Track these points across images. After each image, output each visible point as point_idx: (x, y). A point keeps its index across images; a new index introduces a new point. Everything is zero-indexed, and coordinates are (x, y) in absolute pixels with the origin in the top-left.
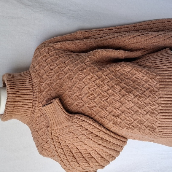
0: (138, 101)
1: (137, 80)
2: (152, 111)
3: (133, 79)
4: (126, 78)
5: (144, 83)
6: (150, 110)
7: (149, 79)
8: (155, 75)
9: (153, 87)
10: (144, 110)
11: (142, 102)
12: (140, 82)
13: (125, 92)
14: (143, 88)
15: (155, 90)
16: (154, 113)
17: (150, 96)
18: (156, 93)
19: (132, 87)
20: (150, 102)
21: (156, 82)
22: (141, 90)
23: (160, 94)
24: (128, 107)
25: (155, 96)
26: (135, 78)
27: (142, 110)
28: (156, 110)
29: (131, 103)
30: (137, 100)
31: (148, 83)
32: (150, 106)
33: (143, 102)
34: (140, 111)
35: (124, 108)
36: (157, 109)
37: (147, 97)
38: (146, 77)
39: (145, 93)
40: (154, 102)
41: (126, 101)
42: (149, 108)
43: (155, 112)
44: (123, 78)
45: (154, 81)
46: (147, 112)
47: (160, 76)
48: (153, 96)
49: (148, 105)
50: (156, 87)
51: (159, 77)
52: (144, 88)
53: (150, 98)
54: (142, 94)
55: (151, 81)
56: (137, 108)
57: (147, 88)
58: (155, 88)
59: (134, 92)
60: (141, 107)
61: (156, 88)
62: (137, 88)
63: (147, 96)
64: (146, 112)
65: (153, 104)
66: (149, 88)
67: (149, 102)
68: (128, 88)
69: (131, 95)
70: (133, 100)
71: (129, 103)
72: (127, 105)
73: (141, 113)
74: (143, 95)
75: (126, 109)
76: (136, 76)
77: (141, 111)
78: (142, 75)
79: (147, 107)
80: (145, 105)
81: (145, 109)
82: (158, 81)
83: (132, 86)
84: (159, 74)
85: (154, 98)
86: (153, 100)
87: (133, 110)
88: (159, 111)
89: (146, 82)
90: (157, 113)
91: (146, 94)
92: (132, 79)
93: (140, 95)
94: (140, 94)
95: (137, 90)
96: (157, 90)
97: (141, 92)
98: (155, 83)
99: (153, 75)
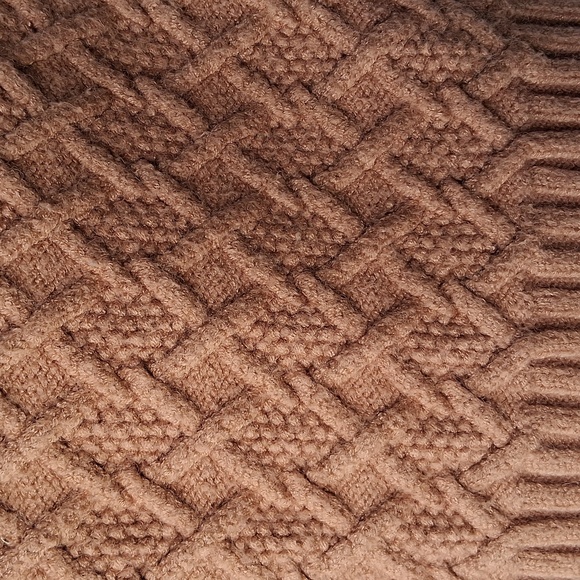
0: (253, 377)
1: (255, 92)
2: (424, 499)
3: (207, 82)
4: (115, 67)
5: (342, 135)
6: (402, 482)
7: (408, 94)
8: (489, 37)
9: (454, 192)
10: (329, 492)
11: (302, 383)
12: (288, 118)
13: (72, 248)
14: (319, 205)
15: (479, 235)
16: (449, 524)
17: (403, 304)
18: (483, 274)
19: (181, 184)
20: (407, 385)
21: (492, 134)
22: (298, 222)
23: (532, 285)
24: (117, 444)
25: (475, 313)
26: (236, 78)
27: (294, 481)
28: (480, 482)
29: (151, 398)
30: (233, 361)
31: (396, 140)
32: (398, 436)
33: (319, 383)
34: (270, 496)
35: (59, 465)
36: (491, 477)
37: (372, 325)
38: (369, 61)
39: (351, 268)
40: (451, 388)
41: (85, 373)
42: (387, 468)
43: (465, 508)
44: (81, 62)
45: (466, 113)
46: (361, 505)
47: (551, 55)
48: (445, 313)
49: (370, 421)
50: (488, 189)
51: (536, 74)
52: (341, 199)
53: (403, 332)
54: (307, 283)
55: (430, 112)
56: (228, 463)
57: (368, 201)
58: (473, 211)
59: (199, 253)
60: (286, 452)
61: (492, 206)
62: (244, 196)
63: (370, 302)
64: (346, 508)
65: (442, 412)
66: (403, 209)
67: (385, 384)
68: (131, 191)
69: (163, 289)
70: (184, 365)
71: (120, 400)
72: (98, 431)
73: (286, 527)
74: (323, 300)
75: (80, 480)
76: (245, 42)
77: (282, 504)
78: (330, 36)
79: (368, 450)
80: (342, 426)
81: (341, 472)
82: (520, 115)
83: (192, 165)
84: (536, 34)
85: (455, 332)
86: (440, 361)
87: (172, 493)
88: (516, 503)
89: (365, 134)
90: (486, 526)
91: (364, 276)
92: (193, 76)
93: (284, 296)
94: (275, 286)
95: (246, 224)
96: (496, 231)
97: (296, 249)
98: (476, 140)
99: (452, 35)
